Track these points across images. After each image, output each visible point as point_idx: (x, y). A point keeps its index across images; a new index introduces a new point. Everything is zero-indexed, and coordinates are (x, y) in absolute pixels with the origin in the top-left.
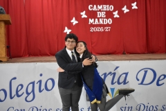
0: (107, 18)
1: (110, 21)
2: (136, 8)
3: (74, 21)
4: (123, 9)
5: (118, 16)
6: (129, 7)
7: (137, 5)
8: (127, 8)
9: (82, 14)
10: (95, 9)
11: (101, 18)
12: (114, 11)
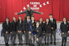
0: (37, 7)
1: (38, 8)
2: (48, 3)
3: (24, 8)
4: (43, 4)
5: (41, 7)
6: (46, 3)
7: (49, 3)
8: (45, 4)
9: (27, 5)
10: (33, 3)
11: (35, 7)
12: (40, 4)
